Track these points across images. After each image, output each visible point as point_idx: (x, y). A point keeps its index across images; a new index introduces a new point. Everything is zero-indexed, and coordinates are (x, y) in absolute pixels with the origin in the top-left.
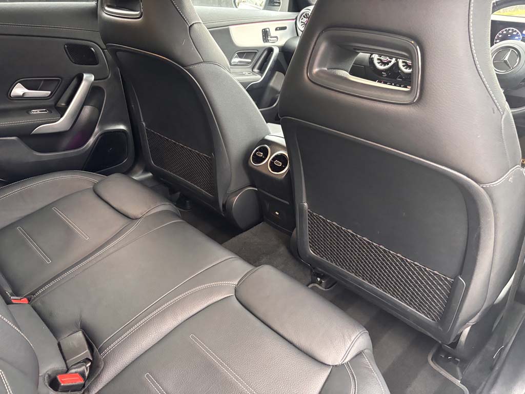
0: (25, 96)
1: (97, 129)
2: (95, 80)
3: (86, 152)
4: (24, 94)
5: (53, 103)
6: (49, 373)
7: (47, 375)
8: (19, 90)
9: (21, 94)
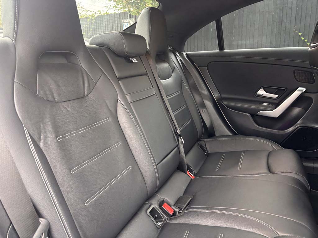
1: (299, 122)
4: (263, 94)
6: (164, 200)
7: (162, 199)
9: (262, 94)
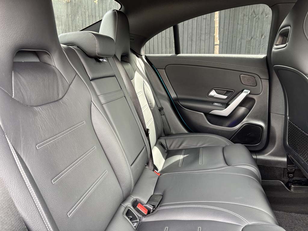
0: (214, 96)
2: (249, 94)
3: (235, 130)
5: (227, 103)
8: (213, 93)
